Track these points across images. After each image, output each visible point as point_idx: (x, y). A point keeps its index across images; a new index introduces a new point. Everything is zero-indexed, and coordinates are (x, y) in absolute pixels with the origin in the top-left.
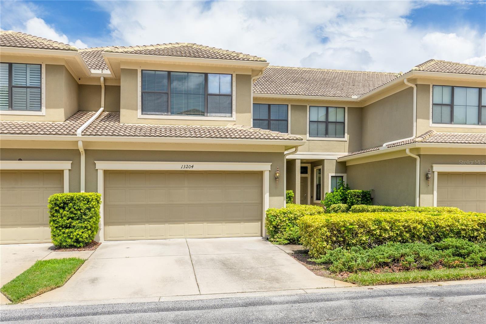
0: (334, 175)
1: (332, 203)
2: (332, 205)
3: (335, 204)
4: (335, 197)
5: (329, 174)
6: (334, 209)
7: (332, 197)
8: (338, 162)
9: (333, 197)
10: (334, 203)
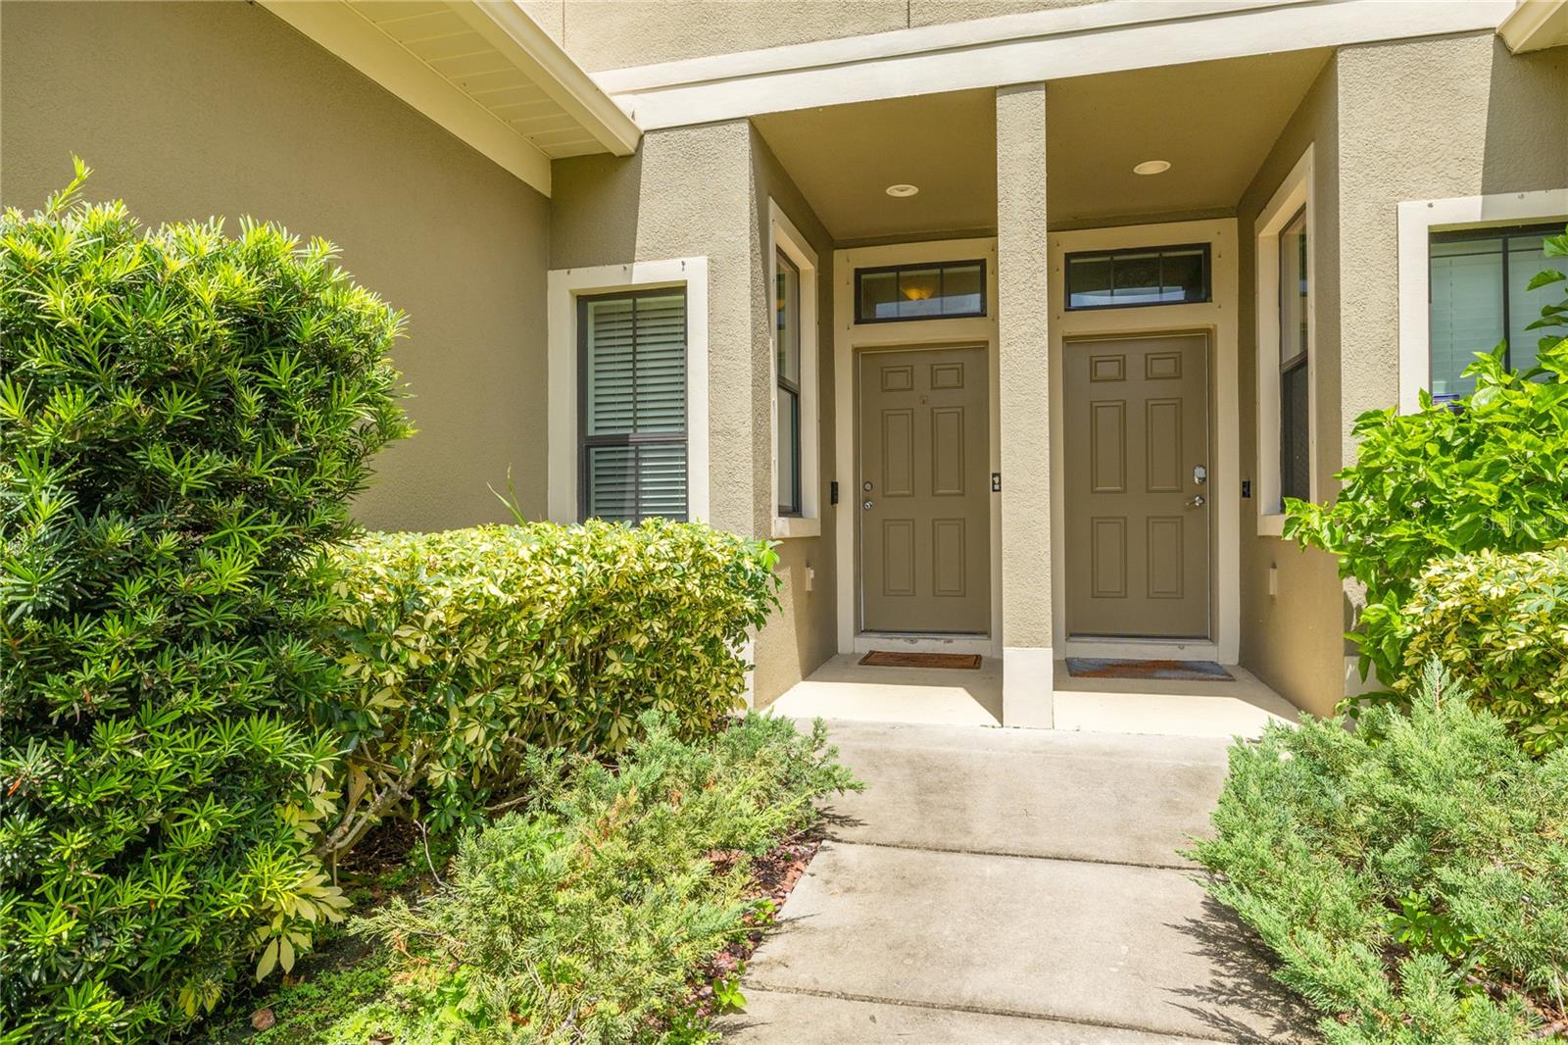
0: (1468, 209)
1: (1436, 535)
2: (1436, 568)
3: (1488, 556)
4: (1490, 452)
5: (1404, 206)
6: (1470, 630)
7: (1445, 447)
8: (1525, 55)
9: (1467, 453)
10: (1483, 537)
